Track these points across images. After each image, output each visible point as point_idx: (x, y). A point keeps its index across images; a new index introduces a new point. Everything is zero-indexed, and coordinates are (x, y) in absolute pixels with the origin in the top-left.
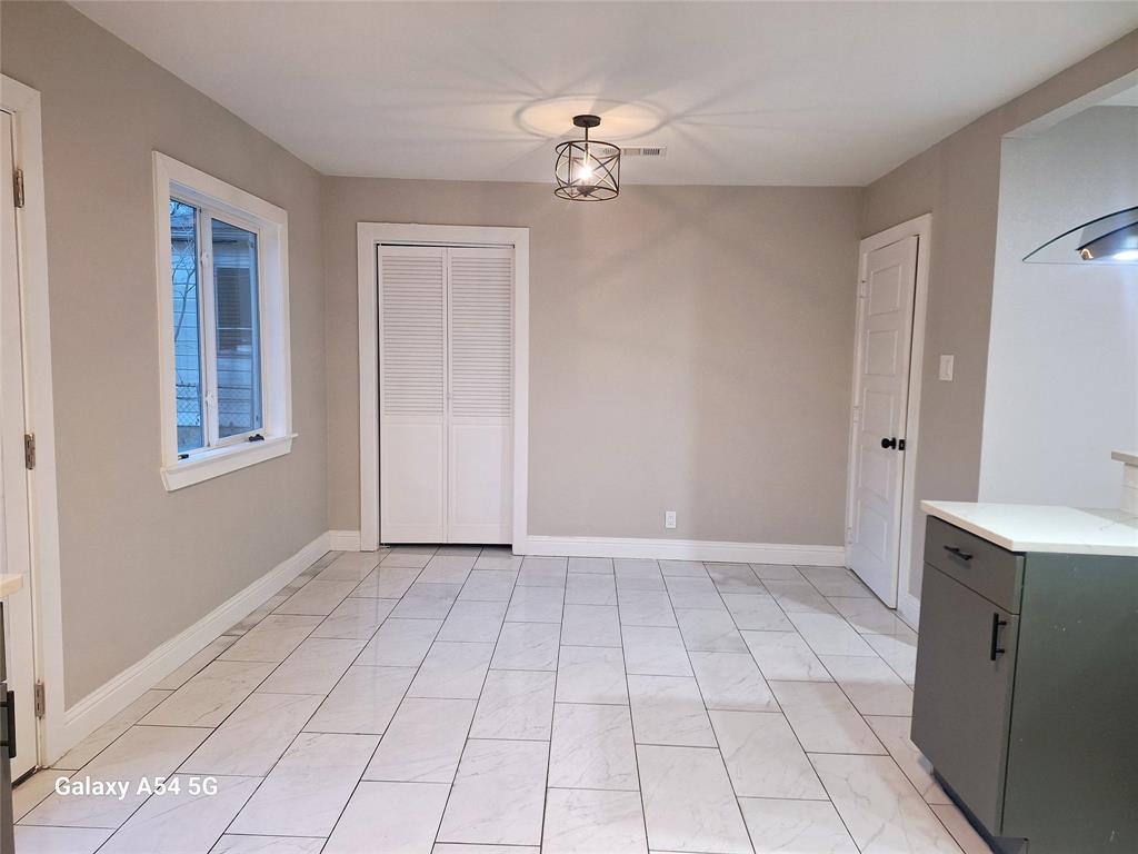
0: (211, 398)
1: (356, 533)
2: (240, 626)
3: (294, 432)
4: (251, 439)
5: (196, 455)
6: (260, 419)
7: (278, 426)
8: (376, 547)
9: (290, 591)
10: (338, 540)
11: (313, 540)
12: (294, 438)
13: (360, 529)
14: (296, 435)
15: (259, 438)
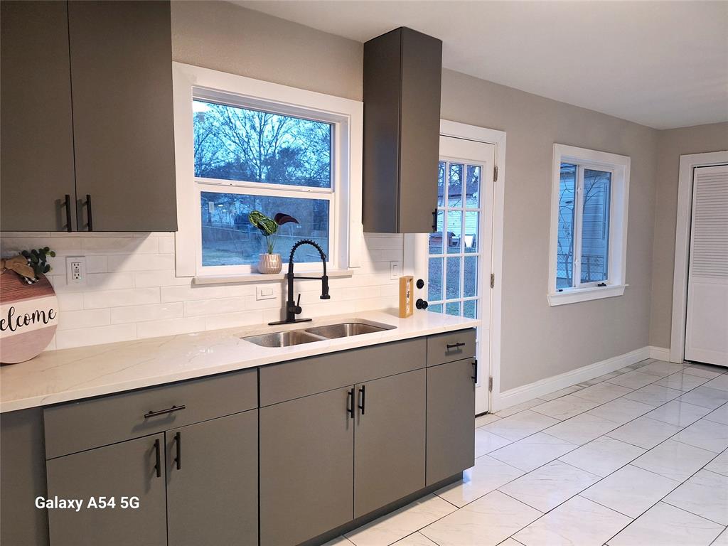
0: (578, 262)
1: (668, 350)
2: (586, 383)
3: (626, 283)
4: (599, 285)
5: (567, 290)
6: (606, 275)
7: (617, 279)
8: (681, 361)
9: (617, 373)
10: (654, 352)
11: (637, 349)
12: (626, 287)
13: (670, 348)
14: (627, 285)
15: (603, 285)
